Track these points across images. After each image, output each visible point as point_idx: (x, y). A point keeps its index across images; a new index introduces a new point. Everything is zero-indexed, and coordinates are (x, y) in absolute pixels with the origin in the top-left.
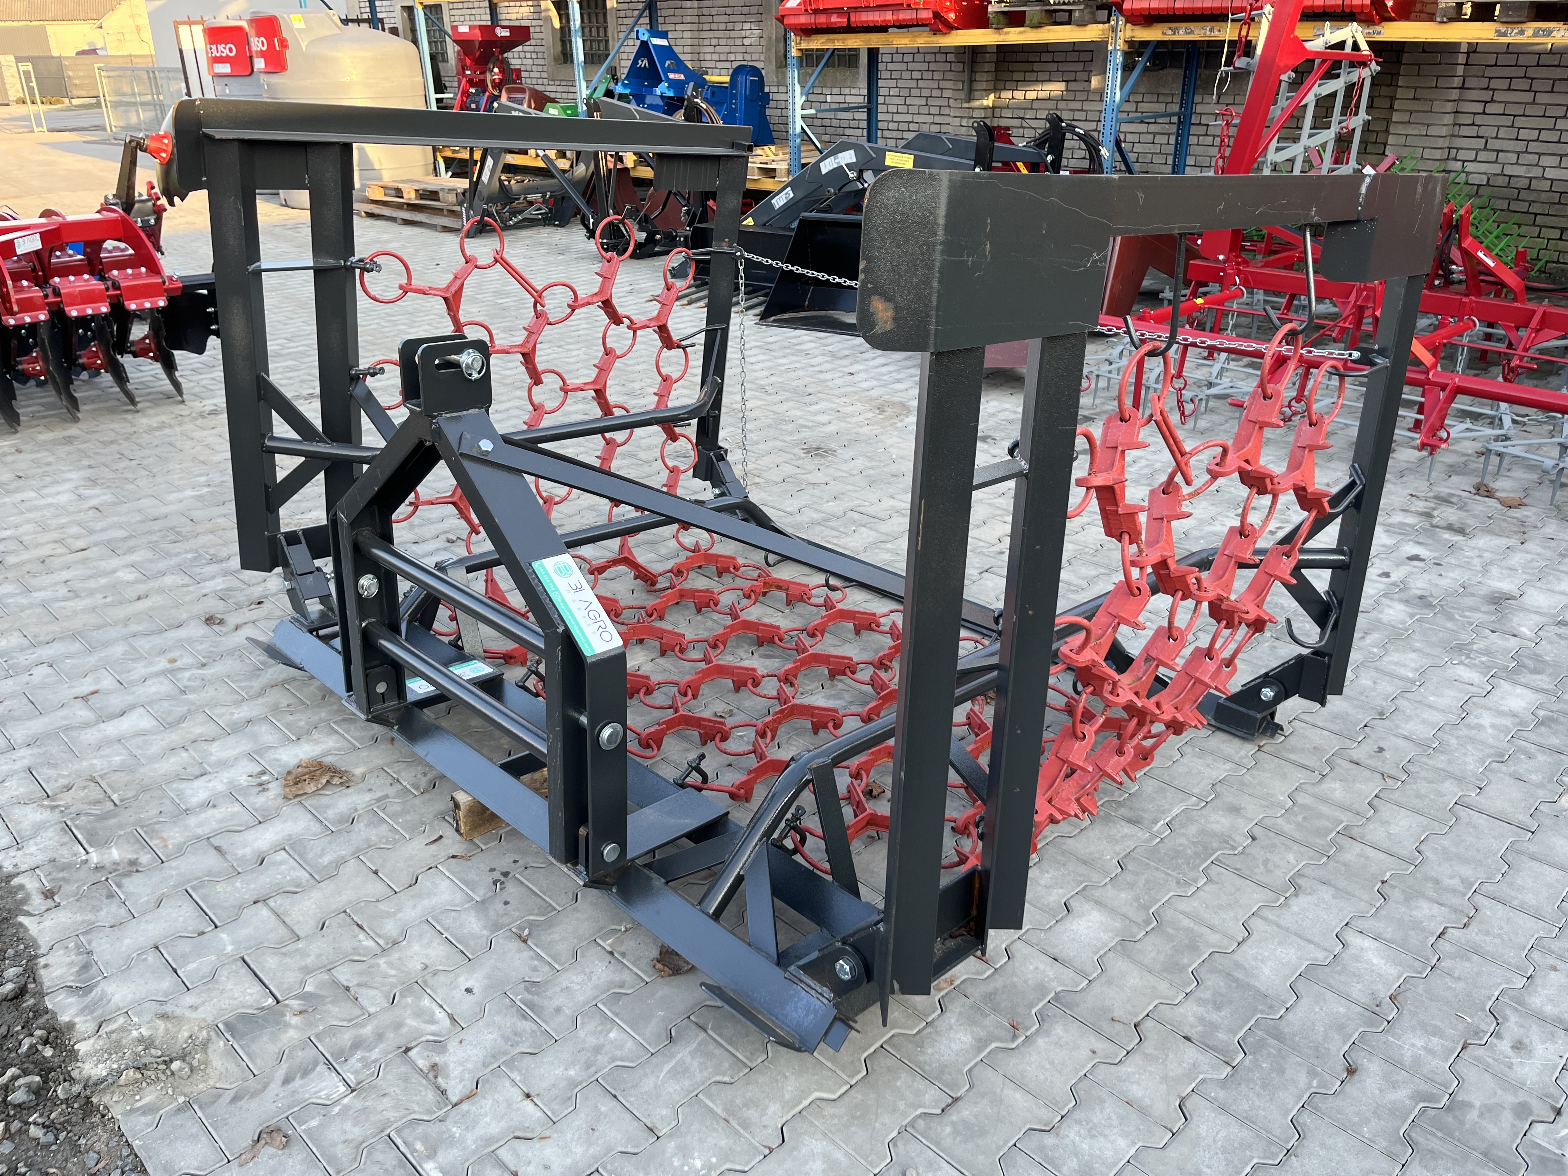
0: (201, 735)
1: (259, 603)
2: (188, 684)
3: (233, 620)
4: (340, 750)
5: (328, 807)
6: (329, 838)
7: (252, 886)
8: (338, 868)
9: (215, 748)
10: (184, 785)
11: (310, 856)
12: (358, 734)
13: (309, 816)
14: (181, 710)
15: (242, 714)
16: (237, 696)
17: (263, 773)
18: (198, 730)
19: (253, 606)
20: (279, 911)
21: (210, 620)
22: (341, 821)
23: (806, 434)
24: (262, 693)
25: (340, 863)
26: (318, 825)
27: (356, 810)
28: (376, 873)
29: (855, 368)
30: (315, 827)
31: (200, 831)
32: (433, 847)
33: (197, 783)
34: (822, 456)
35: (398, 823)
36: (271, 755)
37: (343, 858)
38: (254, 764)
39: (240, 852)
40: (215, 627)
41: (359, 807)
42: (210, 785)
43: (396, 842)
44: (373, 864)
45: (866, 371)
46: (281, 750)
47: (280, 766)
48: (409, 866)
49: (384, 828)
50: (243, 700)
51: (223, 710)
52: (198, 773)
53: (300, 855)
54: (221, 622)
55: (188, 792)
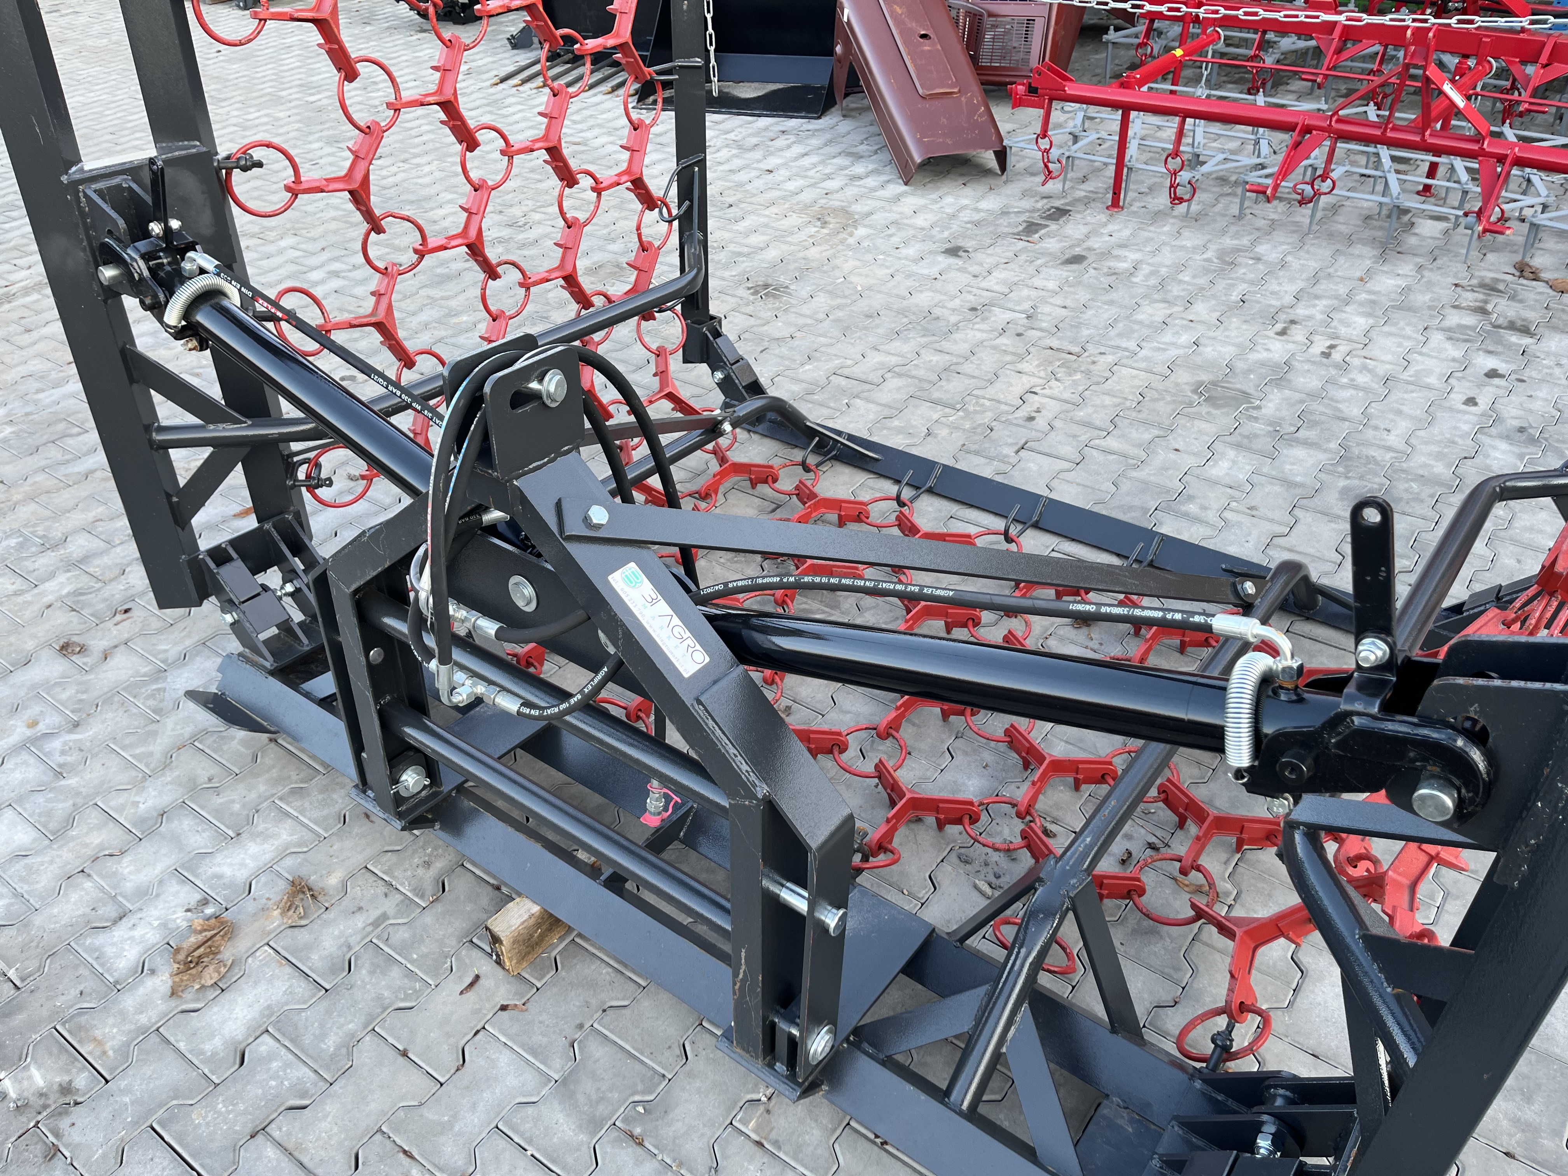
0: (102, 847)
1: (126, 611)
2: (61, 760)
3: (98, 643)
4: (300, 845)
5: (309, 947)
6: (324, 1004)
7: (242, 1107)
8: (350, 1055)
9: (125, 866)
10: (100, 939)
11: (307, 1040)
12: (316, 814)
13: (288, 969)
14: (63, 807)
15: (150, 803)
16: (134, 773)
17: (205, 902)
18: (96, 839)
19: (118, 617)
20: (290, 1146)
21: (65, 649)
22: (333, 970)
23: (746, 265)
24: (167, 762)
25: (351, 1044)
26: (303, 983)
27: (350, 948)
28: (404, 1054)
29: (773, 162)
30: (302, 987)
31: (143, 1019)
32: (470, 995)
33: (119, 932)
34: (775, 296)
35: (412, 962)
36: (209, 869)
37: (353, 1035)
38: (188, 887)
39: (208, 1047)
40: (78, 659)
41: (352, 940)
42: (137, 933)
43: (417, 993)
44: (398, 1039)
45: (785, 165)
46: (219, 858)
47: (225, 887)
48: (448, 1035)
49: (395, 972)
50: (146, 777)
51: (121, 799)
52: (114, 915)
53: (292, 1040)
54: (83, 649)
55: (110, 951)
